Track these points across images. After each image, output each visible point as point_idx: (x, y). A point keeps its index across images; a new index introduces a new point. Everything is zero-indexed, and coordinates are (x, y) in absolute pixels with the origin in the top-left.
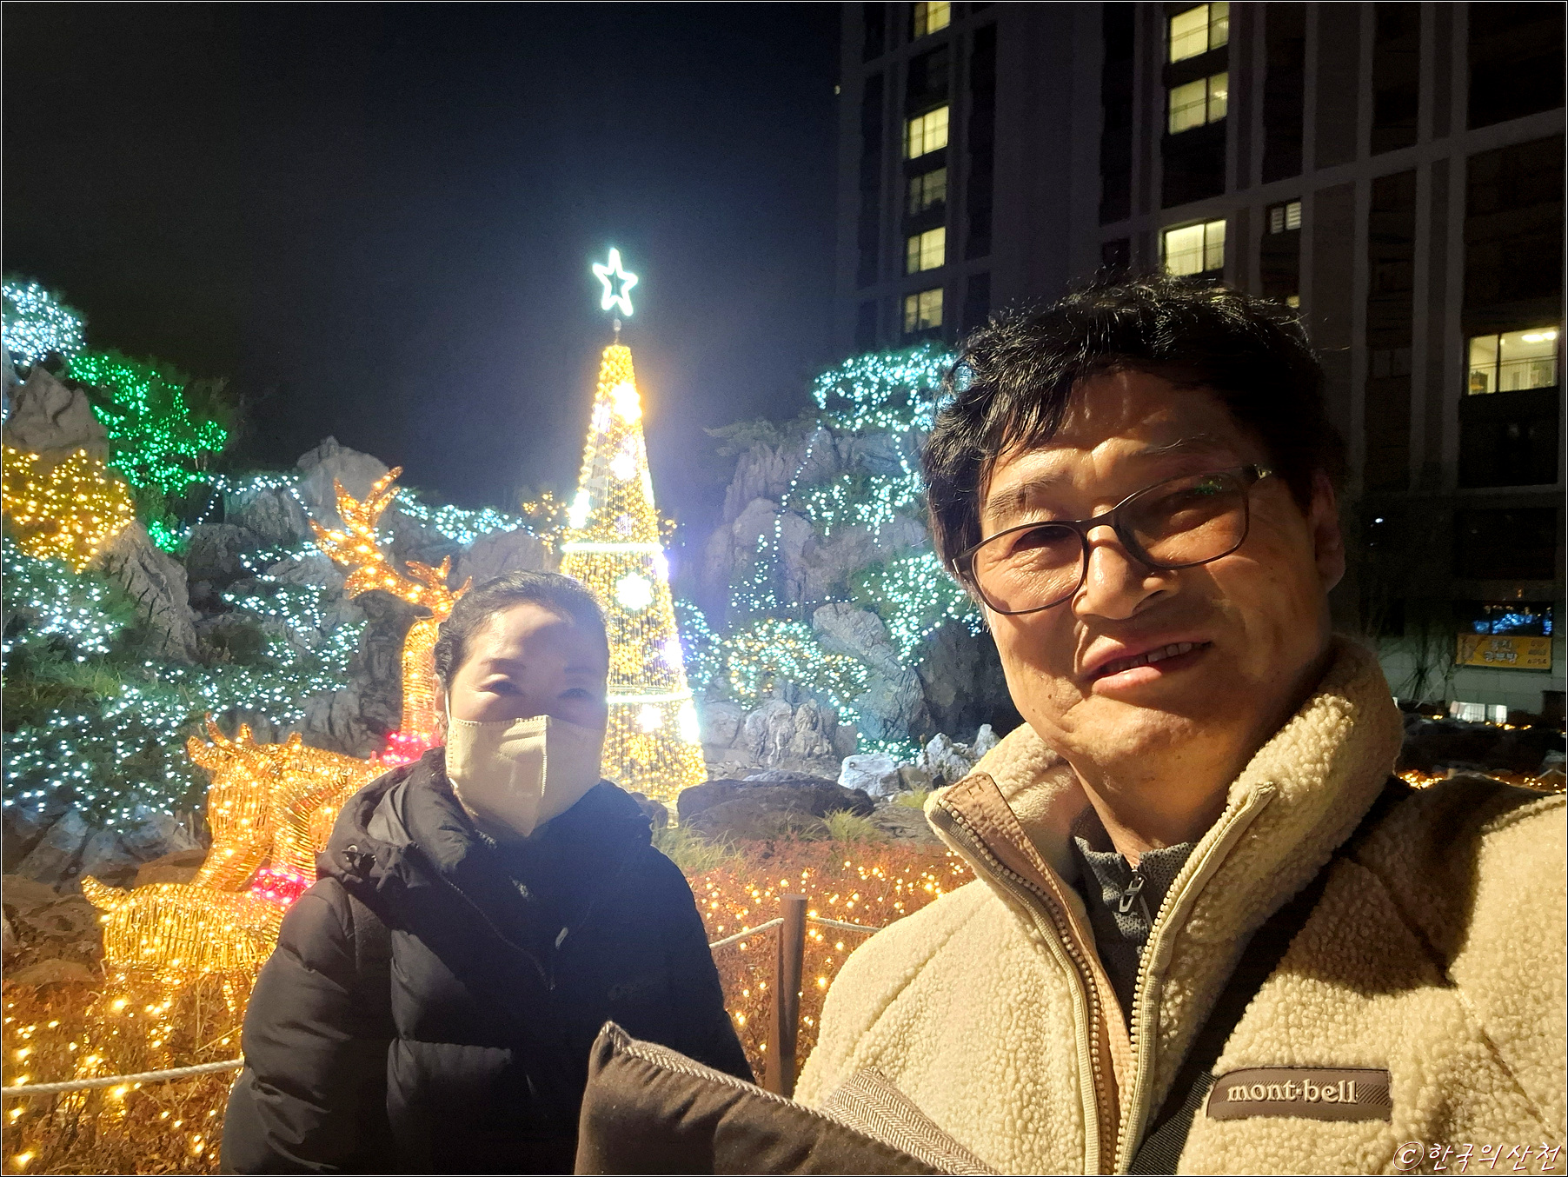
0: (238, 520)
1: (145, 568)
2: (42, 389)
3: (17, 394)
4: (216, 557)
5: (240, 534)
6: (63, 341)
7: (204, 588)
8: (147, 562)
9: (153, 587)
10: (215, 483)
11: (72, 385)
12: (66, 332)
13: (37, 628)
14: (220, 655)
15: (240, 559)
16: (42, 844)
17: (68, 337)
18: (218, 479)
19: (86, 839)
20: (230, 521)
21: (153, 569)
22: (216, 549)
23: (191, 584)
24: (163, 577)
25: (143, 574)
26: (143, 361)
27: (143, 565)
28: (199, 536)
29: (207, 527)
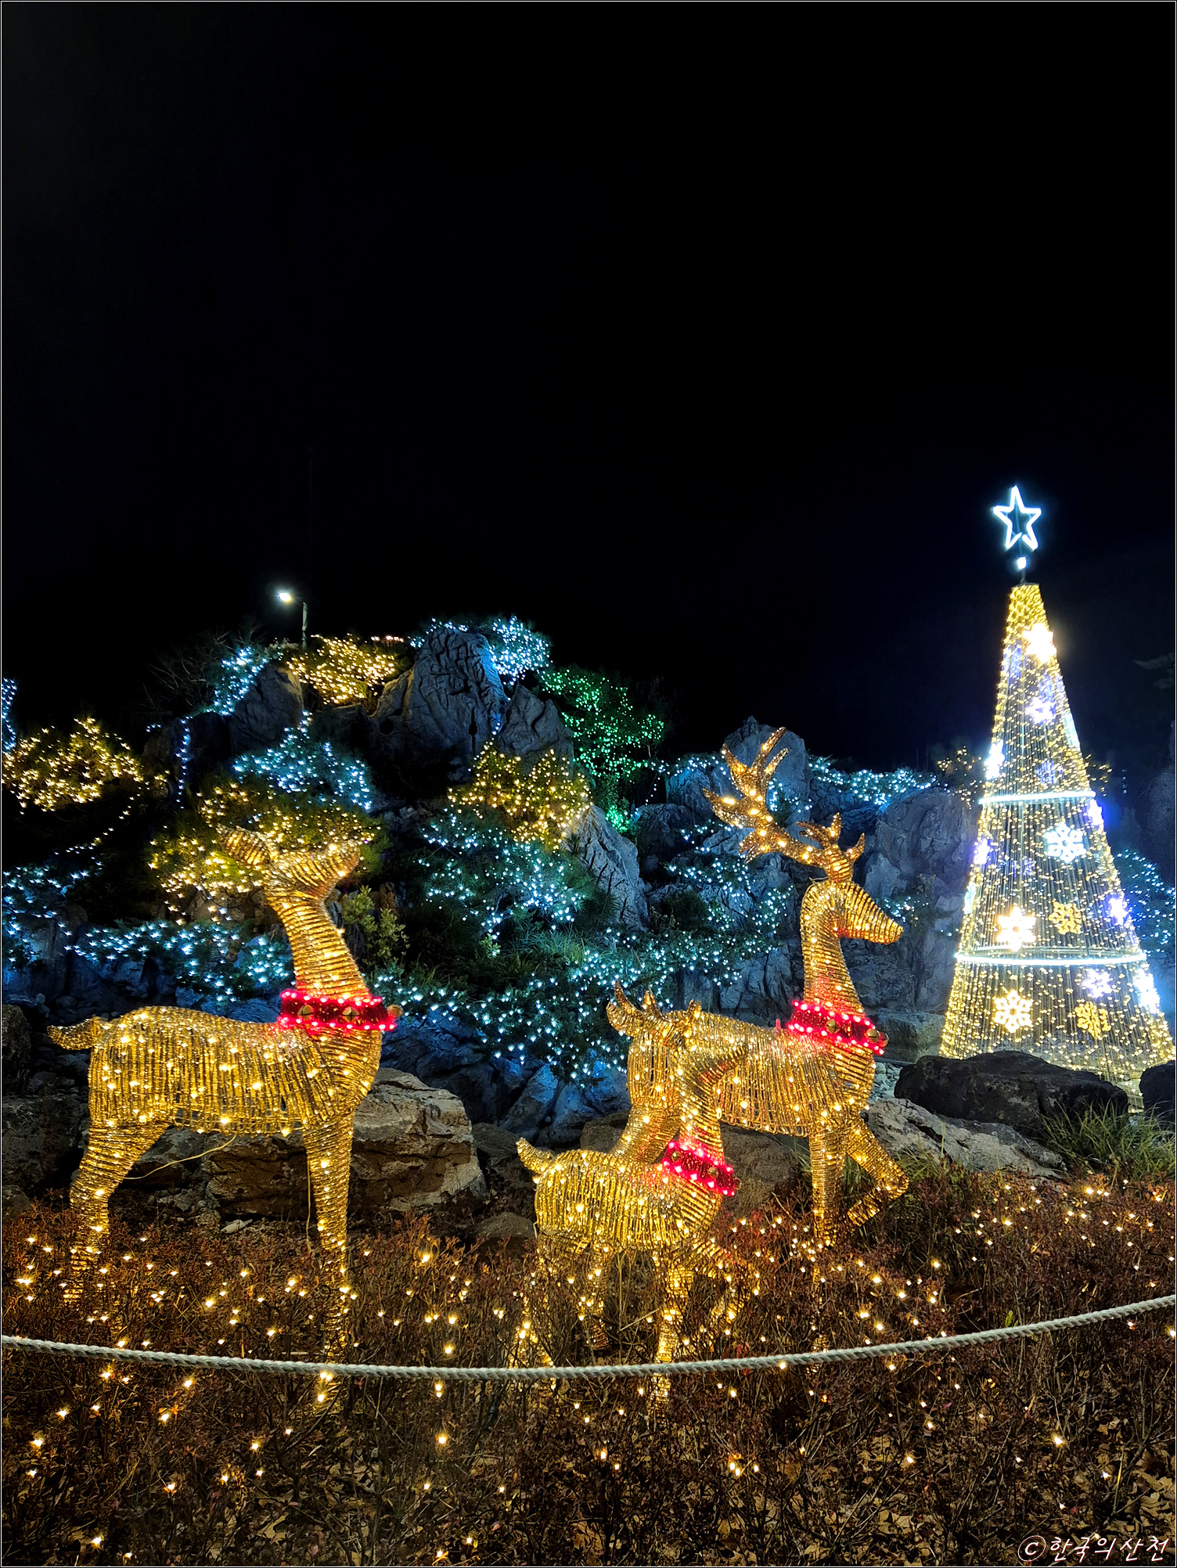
0: (677, 799)
1: (604, 847)
2: (523, 703)
3: (506, 709)
4: (662, 833)
5: (679, 811)
6: (537, 661)
7: (652, 862)
8: (606, 840)
9: (611, 863)
10: (657, 768)
11: (544, 697)
12: (538, 653)
13: (521, 903)
14: (667, 922)
15: (680, 834)
16: (524, 1094)
17: (540, 658)
18: (658, 765)
19: (558, 1091)
20: (672, 802)
21: (611, 848)
22: (660, 826)
23: (642, 859)
24: (618, 853)
25: (603, 852)
26: (596, 670)
27: (601, 843)
28: (646, 816)
29: (652, 808)
